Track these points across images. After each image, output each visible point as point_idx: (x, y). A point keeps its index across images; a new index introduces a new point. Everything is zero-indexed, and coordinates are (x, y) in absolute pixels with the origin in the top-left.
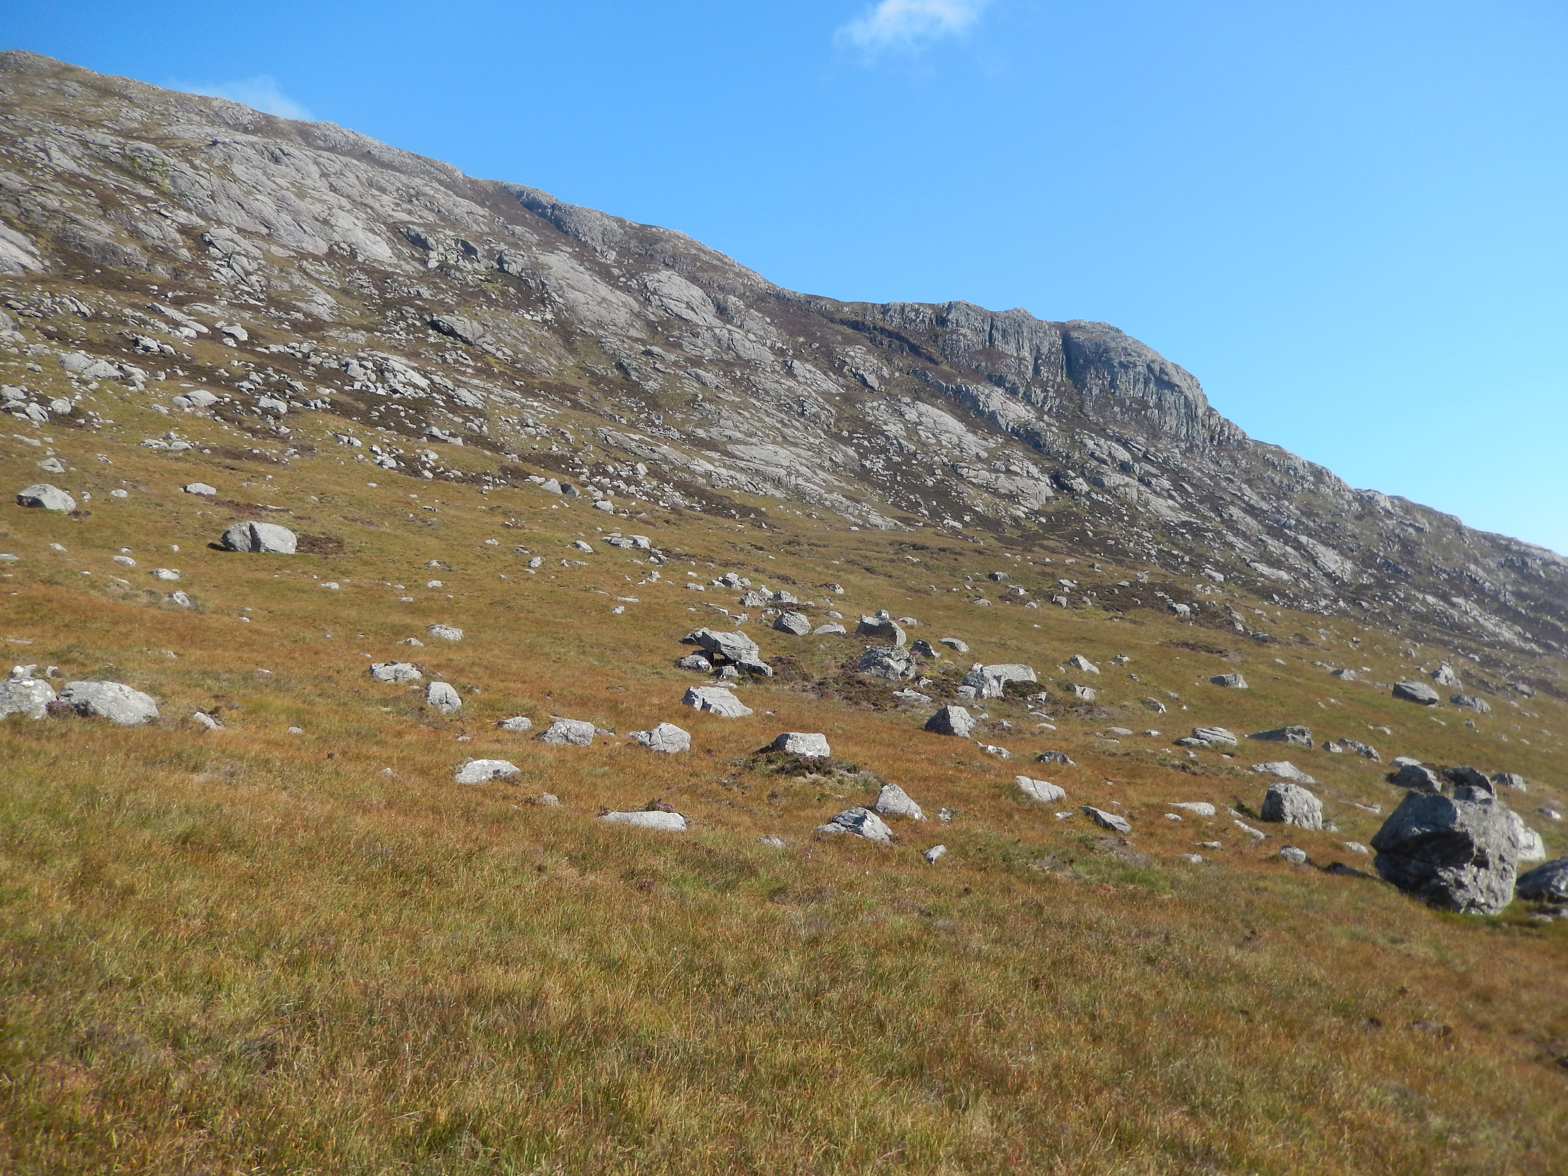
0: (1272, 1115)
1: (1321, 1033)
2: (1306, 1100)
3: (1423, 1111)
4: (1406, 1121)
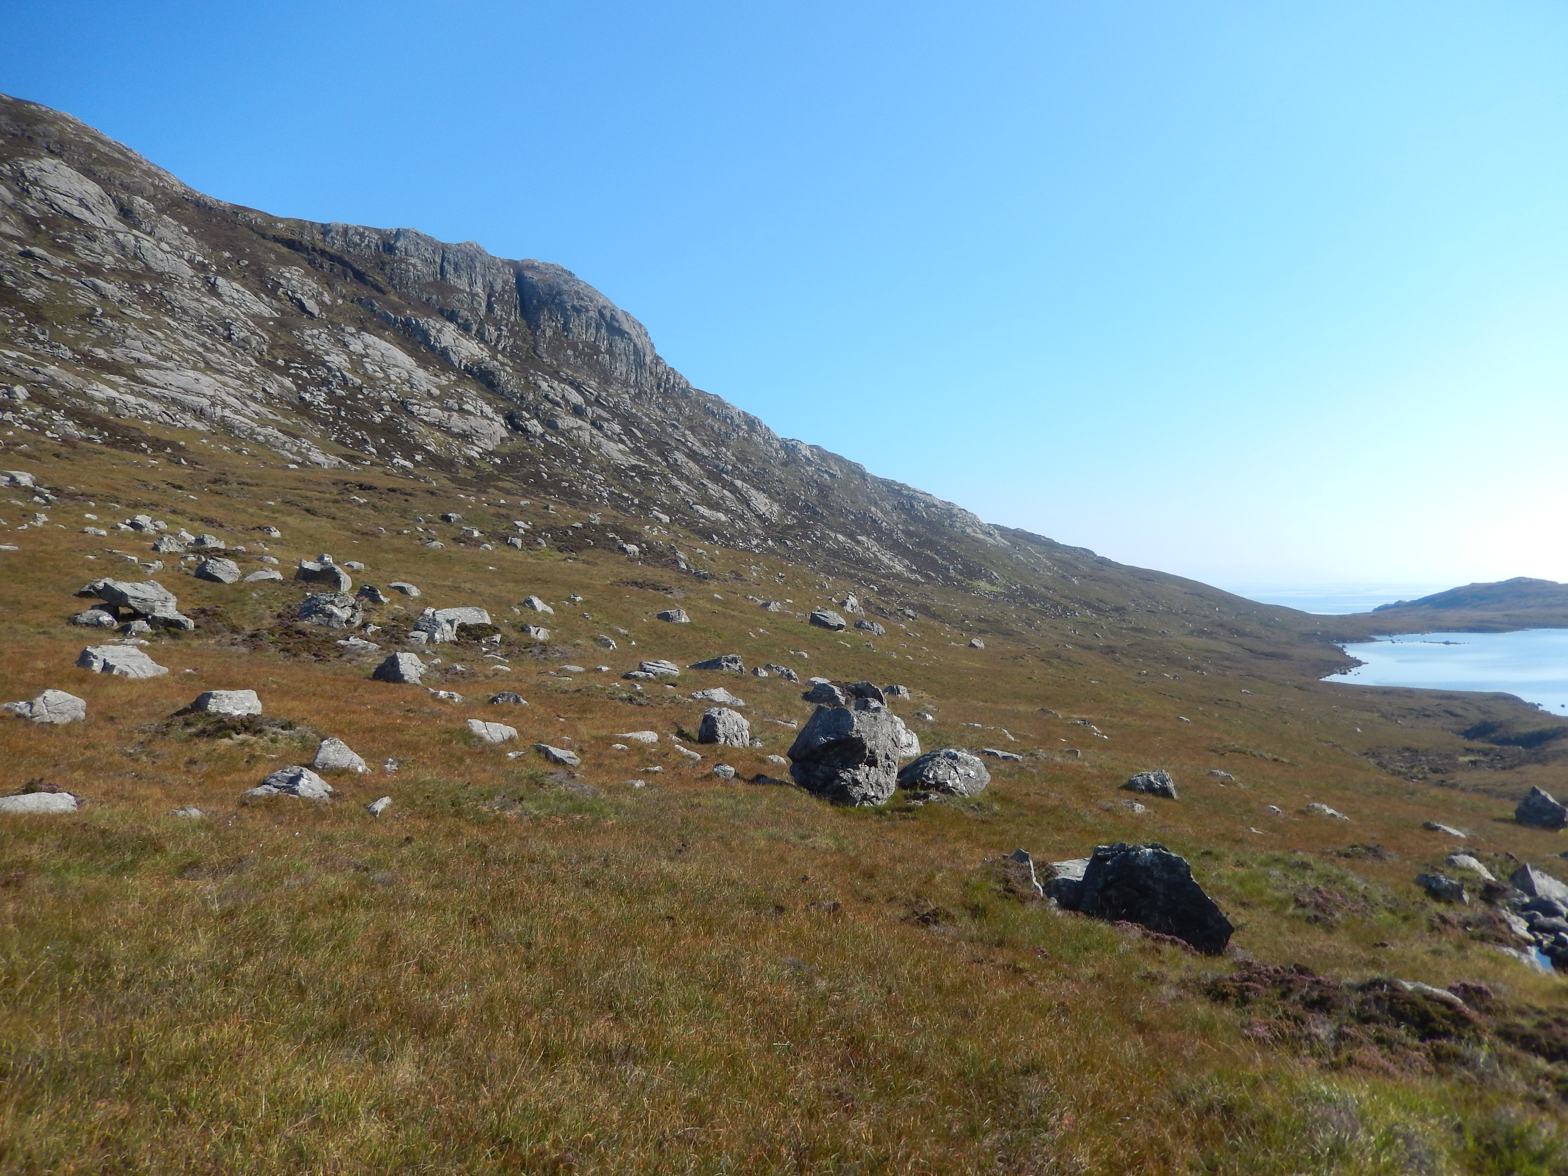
0: (686, 1006)
1: (735, 925)
2: (718, 986)
3: (812, 978)
4: (798, 989)
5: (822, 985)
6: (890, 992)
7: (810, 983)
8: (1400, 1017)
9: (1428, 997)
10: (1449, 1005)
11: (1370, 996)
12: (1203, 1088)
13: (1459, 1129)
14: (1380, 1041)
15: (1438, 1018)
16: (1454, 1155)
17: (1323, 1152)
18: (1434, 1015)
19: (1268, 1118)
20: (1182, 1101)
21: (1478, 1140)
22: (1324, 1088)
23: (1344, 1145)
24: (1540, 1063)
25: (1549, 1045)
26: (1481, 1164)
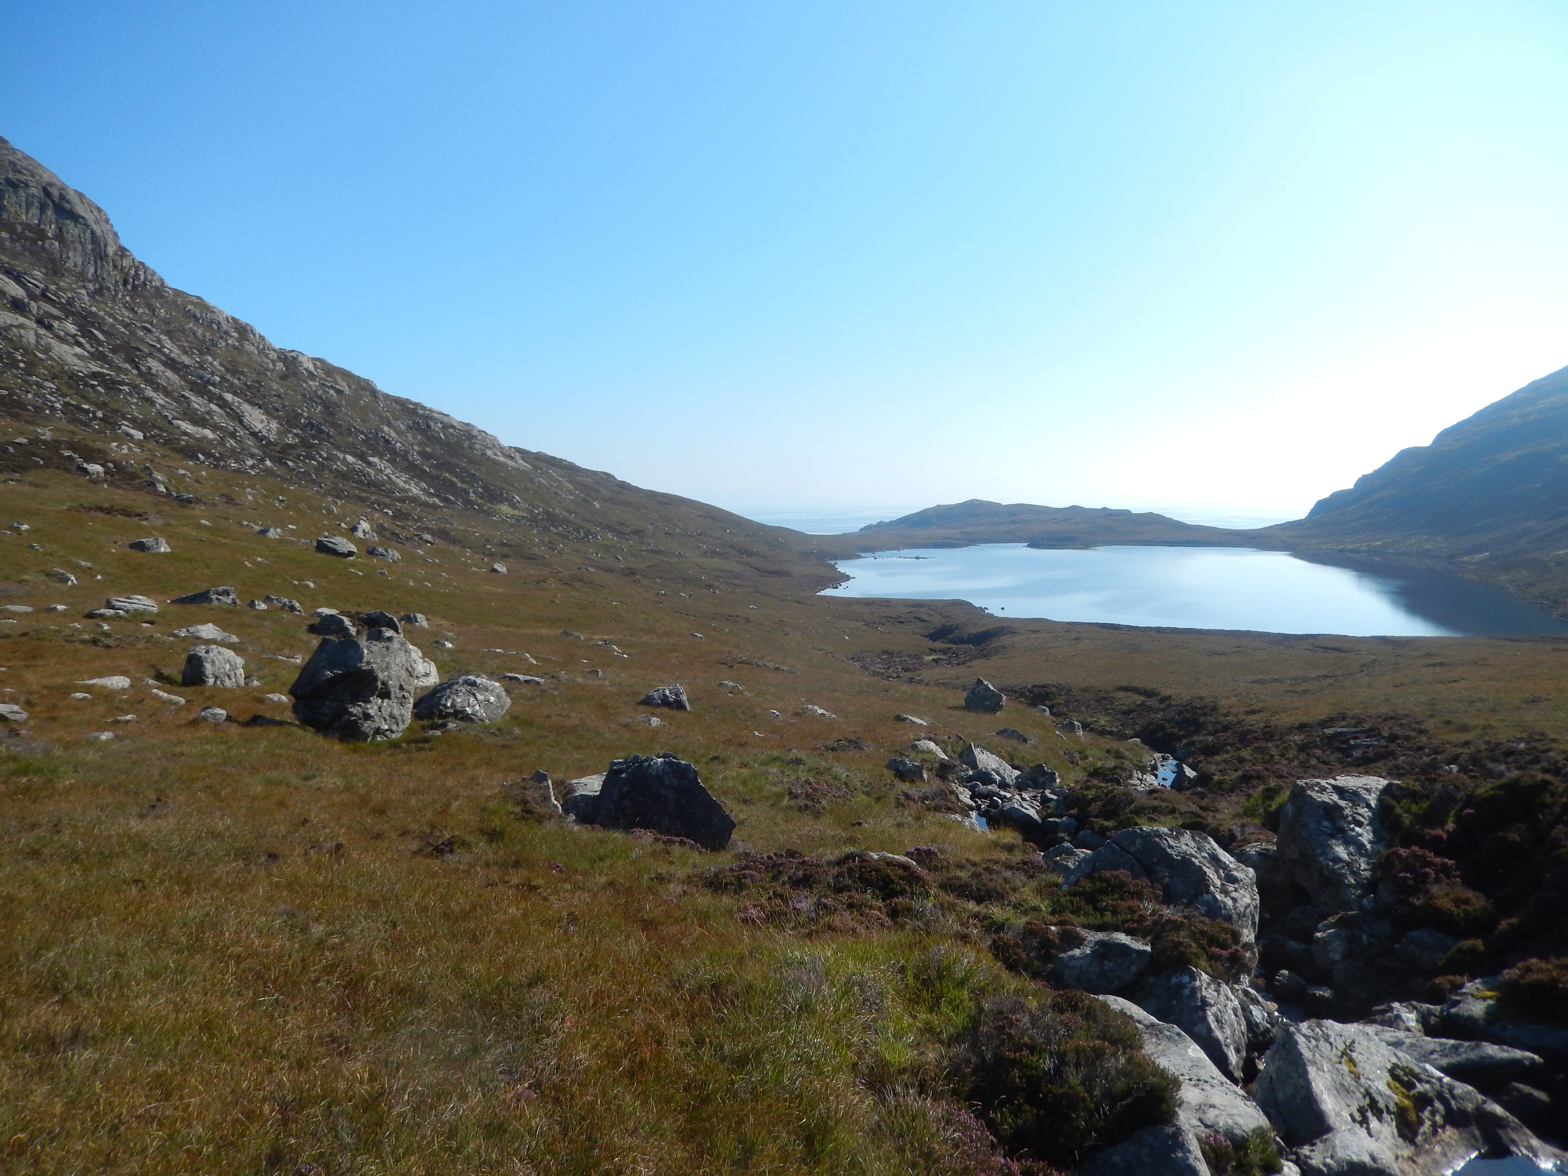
5: (318, 930)
6: (394, 926)
7: (304, 929)
8: (866, 882)
9: (890, 863)
10: (904, 867)
11: (844, 869)
12: (697, 970)
13: (902, 970)
14: (850, 906)
15: (896, 880)
16: (898, 992)
17: (793, 1009)
18: (894, 877)
19: (750, 986)
20: (676, 986)
21: (916, 977)
22: (797, 953)
23: (811, 1000)
24: (972, 906)
25: (978, 889)
26: (918, 996)
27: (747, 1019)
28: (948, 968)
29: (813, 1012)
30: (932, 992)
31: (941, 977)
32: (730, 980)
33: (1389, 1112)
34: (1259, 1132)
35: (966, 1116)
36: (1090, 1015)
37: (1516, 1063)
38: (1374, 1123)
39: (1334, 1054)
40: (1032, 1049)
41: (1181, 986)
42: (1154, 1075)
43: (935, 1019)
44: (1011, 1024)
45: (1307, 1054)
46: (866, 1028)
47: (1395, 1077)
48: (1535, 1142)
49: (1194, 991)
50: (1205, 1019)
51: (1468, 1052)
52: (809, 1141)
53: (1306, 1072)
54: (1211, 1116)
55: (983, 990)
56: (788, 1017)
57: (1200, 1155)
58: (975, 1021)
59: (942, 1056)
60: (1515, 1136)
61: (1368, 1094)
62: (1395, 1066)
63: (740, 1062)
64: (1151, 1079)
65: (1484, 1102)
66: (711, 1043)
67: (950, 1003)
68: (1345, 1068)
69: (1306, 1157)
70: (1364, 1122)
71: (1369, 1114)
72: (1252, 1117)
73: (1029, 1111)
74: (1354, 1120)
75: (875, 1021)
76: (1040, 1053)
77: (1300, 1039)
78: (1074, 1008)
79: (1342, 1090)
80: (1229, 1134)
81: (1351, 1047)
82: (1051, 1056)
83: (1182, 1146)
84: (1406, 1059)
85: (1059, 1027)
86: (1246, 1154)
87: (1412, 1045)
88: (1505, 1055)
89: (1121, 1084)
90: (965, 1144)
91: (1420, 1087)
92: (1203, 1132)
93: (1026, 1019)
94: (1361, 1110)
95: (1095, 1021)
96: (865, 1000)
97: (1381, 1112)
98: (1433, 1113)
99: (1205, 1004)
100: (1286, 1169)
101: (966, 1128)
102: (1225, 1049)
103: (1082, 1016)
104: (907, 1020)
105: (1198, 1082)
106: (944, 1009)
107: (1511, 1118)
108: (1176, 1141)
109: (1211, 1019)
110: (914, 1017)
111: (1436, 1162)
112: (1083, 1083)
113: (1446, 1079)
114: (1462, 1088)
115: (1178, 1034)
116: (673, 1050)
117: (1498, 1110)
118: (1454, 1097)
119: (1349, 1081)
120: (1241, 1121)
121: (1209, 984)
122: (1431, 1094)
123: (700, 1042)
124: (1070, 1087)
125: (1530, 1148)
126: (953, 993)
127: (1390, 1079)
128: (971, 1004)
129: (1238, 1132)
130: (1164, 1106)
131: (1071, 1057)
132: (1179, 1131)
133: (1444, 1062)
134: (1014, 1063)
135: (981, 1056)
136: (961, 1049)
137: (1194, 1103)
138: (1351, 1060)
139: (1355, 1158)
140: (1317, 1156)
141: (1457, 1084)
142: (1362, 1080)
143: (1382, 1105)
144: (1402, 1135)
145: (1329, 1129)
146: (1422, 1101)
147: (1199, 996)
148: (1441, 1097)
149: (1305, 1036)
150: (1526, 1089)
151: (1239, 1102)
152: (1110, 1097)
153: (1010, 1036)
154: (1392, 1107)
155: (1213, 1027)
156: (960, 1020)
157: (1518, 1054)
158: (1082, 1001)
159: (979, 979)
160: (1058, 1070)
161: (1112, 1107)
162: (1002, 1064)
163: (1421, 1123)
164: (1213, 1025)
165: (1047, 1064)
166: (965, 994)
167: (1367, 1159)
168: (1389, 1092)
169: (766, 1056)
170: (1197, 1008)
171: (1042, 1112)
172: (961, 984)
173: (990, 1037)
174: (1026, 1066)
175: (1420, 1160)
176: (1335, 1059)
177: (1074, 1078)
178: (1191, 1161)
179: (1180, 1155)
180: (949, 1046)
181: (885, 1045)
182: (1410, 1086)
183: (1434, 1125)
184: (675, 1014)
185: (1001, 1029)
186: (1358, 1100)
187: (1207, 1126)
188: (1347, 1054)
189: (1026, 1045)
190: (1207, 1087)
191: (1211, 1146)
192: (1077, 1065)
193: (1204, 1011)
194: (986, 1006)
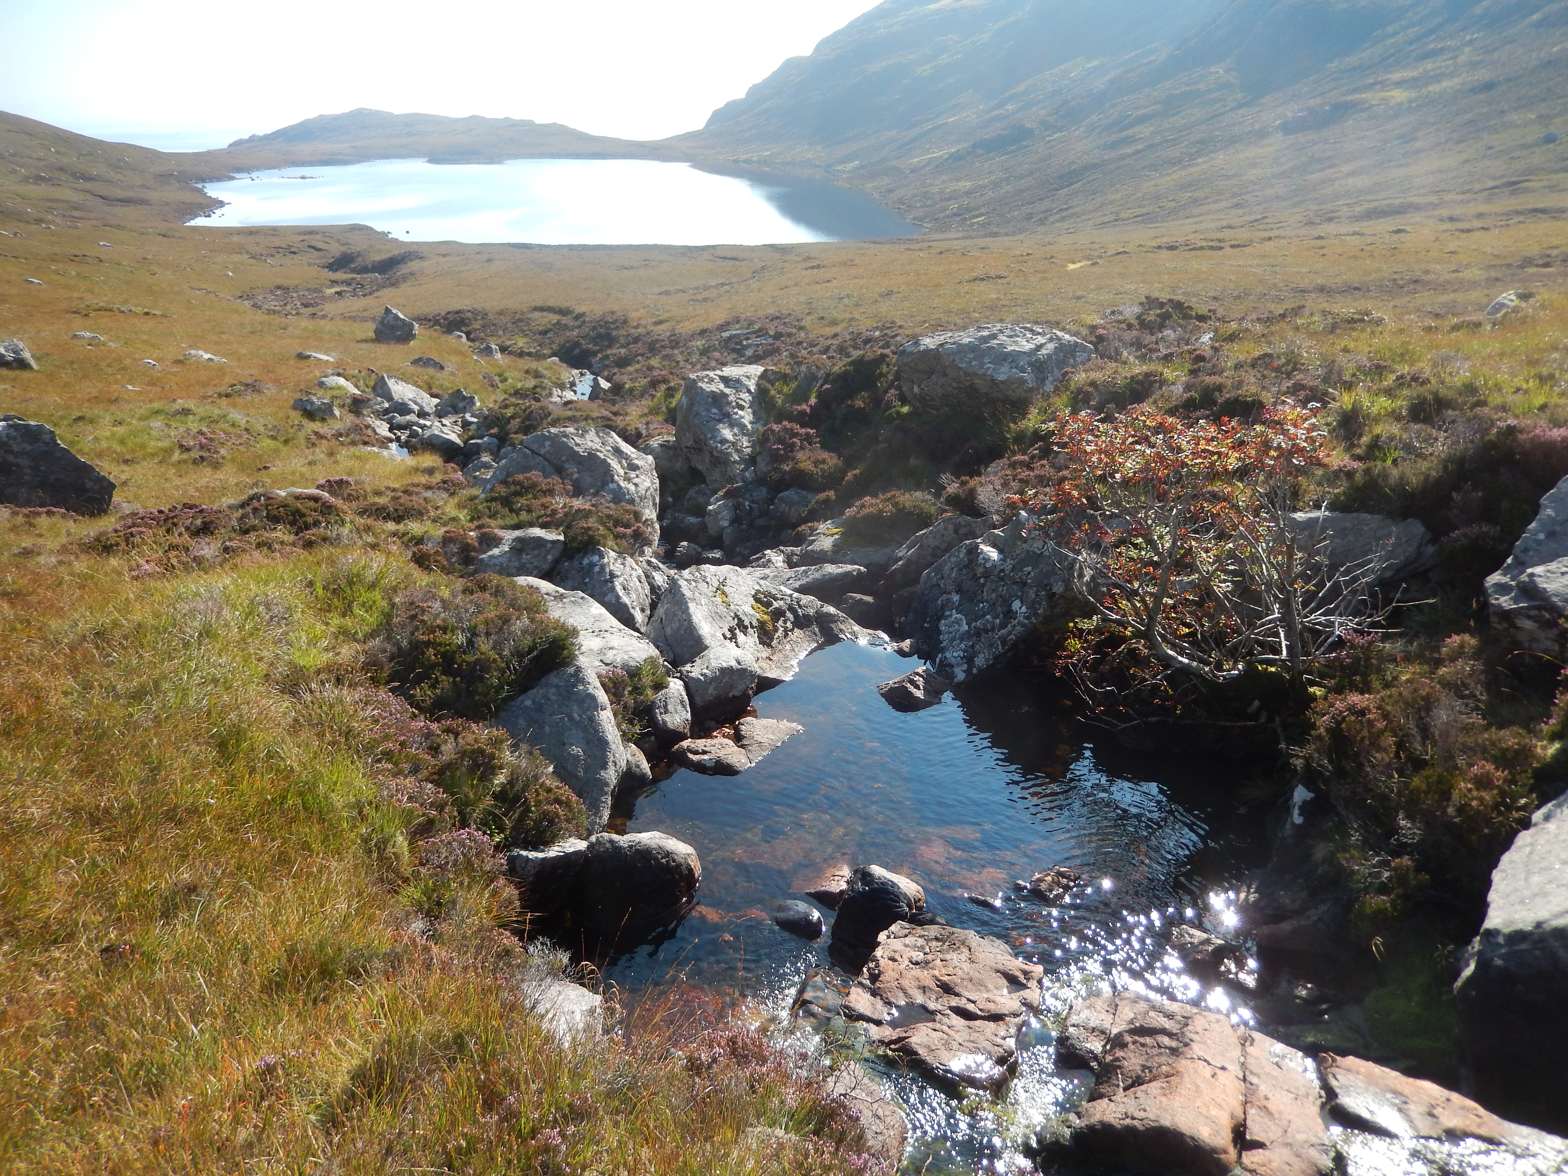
8: (275, 519)
9: (297, 498)
10: (316, 499)
11: (249, 509)
12: (75, 625)
13: (311, 584)
14: (259, 545)
15: (307, 512)
16: (307, 605)
17: (192, 637)
18: (304, 511)
19: (139, 626)
20: (53, 643)
21: (325, 588)
22: (192, 587)
23: (212, 626)
26: (329, 606)
27: (141, 657)
28: (358, 575)
29: (216, 636)
30: (344, 599)
31: (351, 584)
32: (115, 624)
33: (752, 627)
34: (651, 661)
35: (383, 694)
36: (498, 592)
37: (848, 574)
38: (741, 637)
39: (710, 591)
40: (444, 629)
41: (592, 565)
42: (555, 629)
43: (348, 622)
44: (423, 611)
45: (687, 593)
46: (277, 642)
47: (757, 600)
48: (857, 628)
49: (603, 567)
50: (613, 589)
51: (814, 574)
52: (222, 746)
53: (687, 608)
54: (610, 656)
55: (395, 589)
56: (187, 645)
57: (599, 685)
58: (388, 616)
59: (358, 652)
60: (842, 627)
61: (737, 616)
62: (758, 591)
63: (138, 696)
64: (553, 633)
65: (822, 606)
66: (101, 686)
67: (363, 605)
68: (718, 600)
69: (688, 672)
70: (733, 638)
71: (737, 631)
72: (644, 650)
73: (446, 682)
74: (725, 638)
75: (286, 633)
76: (452, 631)
77: (682, 583)
78: (483, 588)
79: (716, 616)
80: (625, 667)
81: (723, 583)
82: (463, 631)
83: (583, 681)
84: (767, 585)
85: (468, 606)
86: (640, 679)
87: (775, 576)
88: (840, 570)
89: (527, 641)
90: (384, 719)
91: (776, 604)
92: (603, 670)
93: (437, 605)
94: (731, 630)
95: (504, 596)
96: (272, 618)
97: (746, 628)
98: (785, 622)
99: (613, 576)
100: (672, 685)
101: (384, 705)
102: (632, 611)
103: (491, 594)
104: (319, 627)
105: (599, 633)
106: (357, 611)
107: (841, 614)
108: (578, 677)
109: (619, 588)
110: (327, 624)
111: (786, 657)
112: (494, 648)
113: (796, 595)
114: (806, 599)
115: (582, 598)
116: (55, 701)
117: (832, 610)
118: (800, 607)
119: (722, 609)
120: (634, 655)
121: (616, 560)
122: (785, 607)
123: (87, 686)
124: (481, 654)
125: (853, 633)
126: (365, 596)
127: (753, 602)
128: (384, 603)
129: (632, 664)
130: (566, 652)
131: (481, 628)
132: (579, 669)
133: (797, 585)
134: (428, 644)
135: (397, 644)
136: (376, 643)
137: (596, 649)
138: (724, 593)
139: (725, 665)
140: (696, 670)
141: (802, 596)
142: (732, 607)
143: (747, 623)
144: (762, 642)
145: (706, 648)
146: (778, 614)
147: (607, 570)
148: (791, 609)
149: (686, 580)
150: (858, 596)
151: (634, 641)
152: (519, 654)
153: (423, 622)
154: (755, 623)
155: (621, 594)
156: (372, 619)
157: (849, 568)
158: (491, 581)
159: (391, 579)
160: (470, 643)
161: (520, 662)
162: (417, 647)
163: (776, 630)
164: (621, 593)
165: (460, 639)
166: (377, 595)
167: (734, 664)
168: (753, 612)
169: (165, 685)
170: (607, 581)
171: (458, 679)
172: (373, 586)
173: (403, 626)
174: (440, 644)
175: (774, 658)
176: (711, 594)
177: (484, 645)
178: (591, 691)
179: (581, 688)
180: (365, 643)
181: (298, 654)
182: (768, 605)
183: (786, 632)
184: (54, 668)
185: (413, 617)
186: (729, 622)
187: (607, 665)
188: (721, 589)
189: (438, 627)
190: (607, 635)
191: (610, 679)
192: (488, 634)
193: (612, 582)
194: (397, 600)
